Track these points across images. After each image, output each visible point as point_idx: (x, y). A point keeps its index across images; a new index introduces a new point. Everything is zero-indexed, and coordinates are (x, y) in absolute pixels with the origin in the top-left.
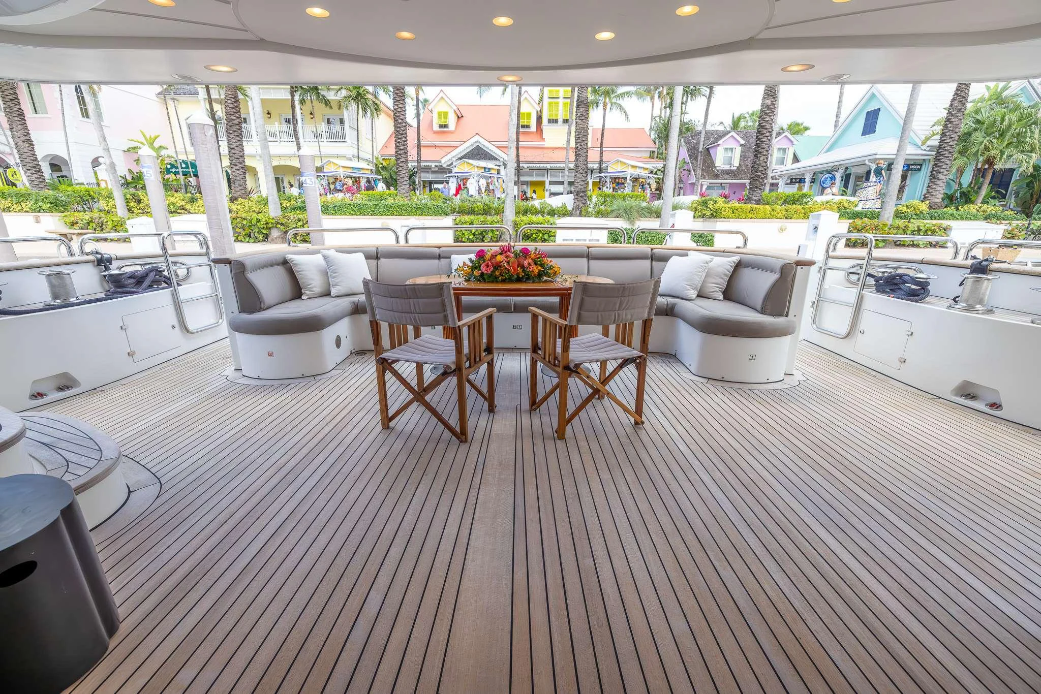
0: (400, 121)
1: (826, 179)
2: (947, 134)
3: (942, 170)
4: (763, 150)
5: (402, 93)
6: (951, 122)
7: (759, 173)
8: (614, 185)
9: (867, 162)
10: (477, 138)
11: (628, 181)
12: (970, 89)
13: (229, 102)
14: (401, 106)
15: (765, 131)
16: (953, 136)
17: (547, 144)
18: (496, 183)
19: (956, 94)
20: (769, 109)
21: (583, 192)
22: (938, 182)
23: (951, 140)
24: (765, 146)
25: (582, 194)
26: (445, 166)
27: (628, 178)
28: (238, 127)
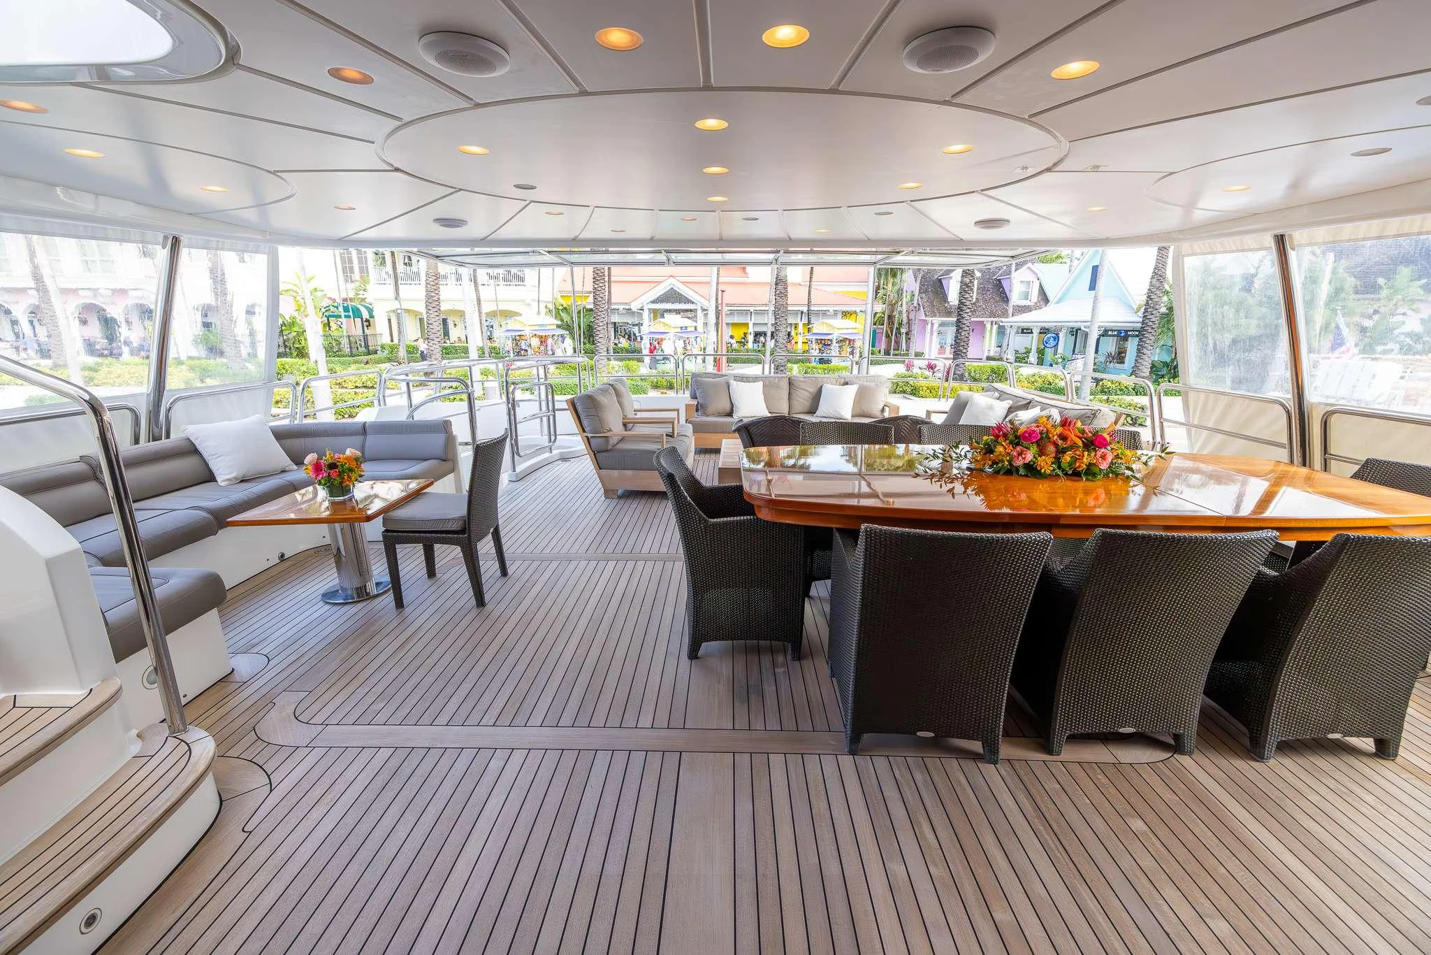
0: (600, 299)
1: (1049, 338)
2: (1149, 310)
3: (1146, 345)
4: (964, 326)
5: (602, 273)
6: (1151, 299)
7: (961, 348)
8: (821, 345)
9: (1083, 328)
10: (672, 280)
11: (834, 344)
12: (1167, 268)
13: (430, 279)
14: (601, 285)
15: (965, 308)
16: (1153, 312)
17: (750, 280)
18: (694, 343)
19: (1154, 272)
20: (968, 287)
21: (782, 366)
22: (1144, 357)
23: (1153, 316)
24: (965, 322)
25: (782, 368)
26: (634, 309)
27: (834, 341)
28: (437, 303)
